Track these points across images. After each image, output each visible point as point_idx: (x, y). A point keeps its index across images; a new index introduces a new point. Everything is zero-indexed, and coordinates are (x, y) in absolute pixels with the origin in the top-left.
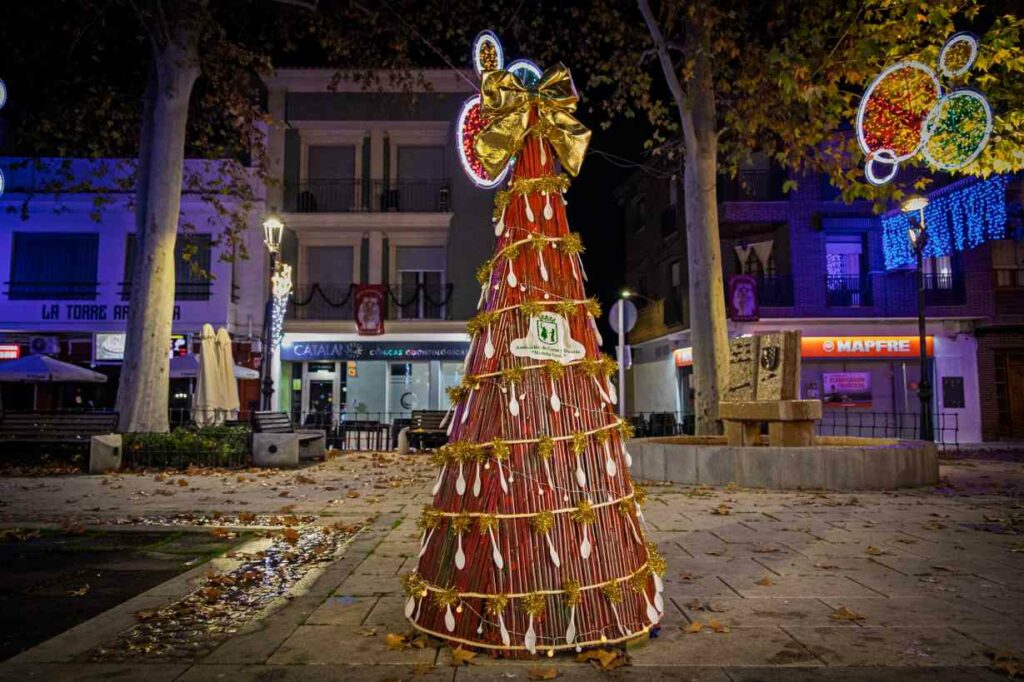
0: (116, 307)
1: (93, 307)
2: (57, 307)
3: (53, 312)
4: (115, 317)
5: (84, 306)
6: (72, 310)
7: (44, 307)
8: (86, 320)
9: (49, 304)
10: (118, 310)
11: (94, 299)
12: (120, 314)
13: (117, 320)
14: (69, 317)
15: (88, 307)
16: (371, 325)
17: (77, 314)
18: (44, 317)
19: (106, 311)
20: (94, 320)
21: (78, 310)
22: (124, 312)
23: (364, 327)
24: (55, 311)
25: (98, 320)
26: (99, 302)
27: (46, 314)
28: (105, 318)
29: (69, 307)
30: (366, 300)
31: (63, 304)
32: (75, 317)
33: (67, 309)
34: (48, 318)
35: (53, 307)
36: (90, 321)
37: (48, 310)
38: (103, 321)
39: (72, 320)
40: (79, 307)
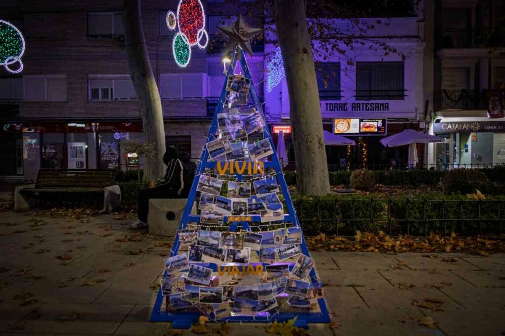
0: (353, 104)
1: (340, 104)
4: (352, 110)
5: (335, 104)
6: (329, 105)
8: (336, 112)
10: (354, 105)
11: (340, 99)
12: (355, 107)
13: (354, 111)
14: (327, 110)
15: (337, 104)
16: (496, 112)
17: (331, 109)
19: (347, 106)
20: (341, 112)
21: (331, 105)
23: (492, 113)
25: (343, 112)
26: (343, 100)
28: (347, 110)
29: (327, 104)
30: (492, 98)
31: (323, 103)
32: (330, 110)
33: (326, 105)
36: (338, 112)
38: (345, 112)
39: (329, 111)
40: (332, 104)
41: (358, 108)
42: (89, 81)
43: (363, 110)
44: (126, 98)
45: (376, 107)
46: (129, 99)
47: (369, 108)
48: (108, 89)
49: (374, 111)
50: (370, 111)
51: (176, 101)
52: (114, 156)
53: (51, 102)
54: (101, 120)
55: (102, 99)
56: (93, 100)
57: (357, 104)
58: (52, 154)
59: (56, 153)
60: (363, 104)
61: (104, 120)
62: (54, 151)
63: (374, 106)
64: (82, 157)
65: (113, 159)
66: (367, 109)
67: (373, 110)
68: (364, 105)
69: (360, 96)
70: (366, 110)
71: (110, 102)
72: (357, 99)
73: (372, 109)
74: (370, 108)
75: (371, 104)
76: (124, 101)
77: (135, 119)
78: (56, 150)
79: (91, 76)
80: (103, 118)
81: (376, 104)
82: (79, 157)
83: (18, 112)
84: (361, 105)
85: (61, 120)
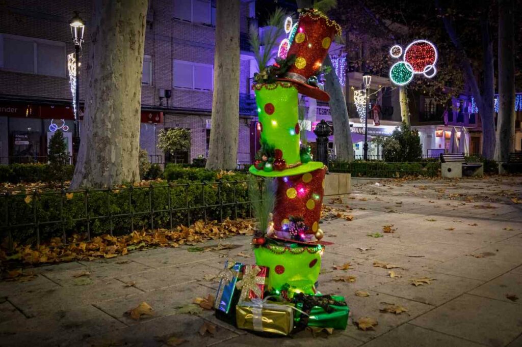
23: (376, 122)
51: (189, 91)
58: (25, 148)
68: (319, 110)
70: (320, 114)
74: (322, 112)
75: (322, 109)
81: (325, 109)
85: (61, 102)
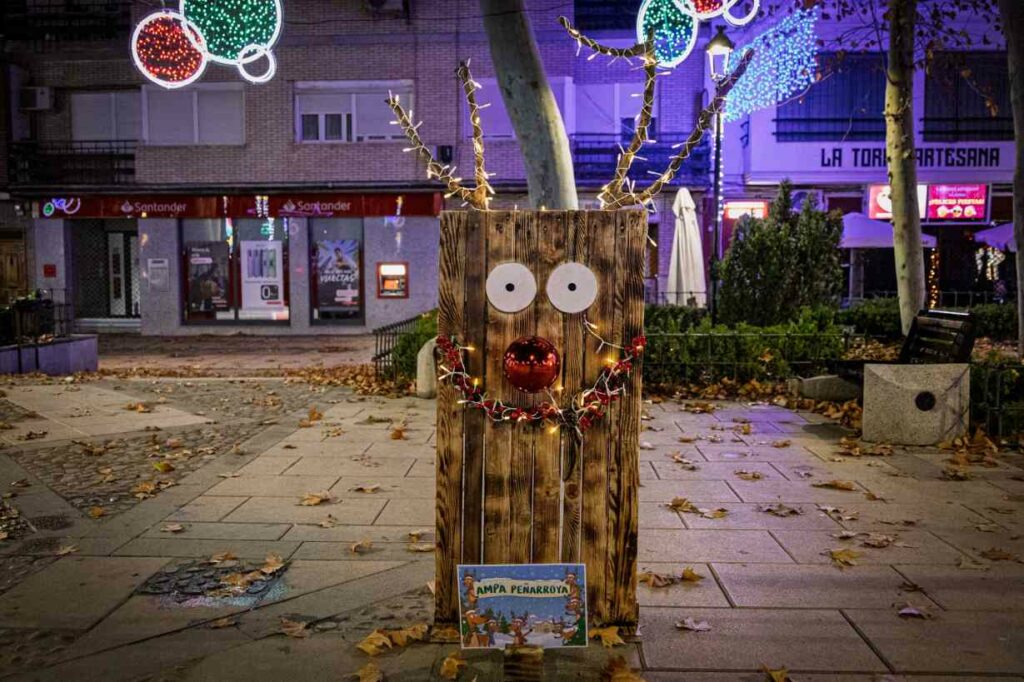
2: (840, 151)
3: (835, 158)
5: (875, 150)
6: (860, 153)
7: (823, 151)
8: (877, 168)
9: (829, 146)
14: (856, 164)
15: (879, 150)
17: (866, 161)
18: (823, 165)
21: (866, 153)
22: (927, 156)
24: (838, 157)
27: (826, 162)
29: (856, 151)
31: (847, 147)
32: (863, 165)
33: (853, 154)
34: (828, 165)
35: (835, 151)
36: (882, 169)
37: (829, 155)
39: (859, 168)
40: (869, 150)
41: (929, 160)
42: (297, 97)
43: (939, 163)
44: (383, 137)
45: (970, 158)
46: (389, 139)
47: (953, 160)
48: (339, 116)
49: (965, 168)
50: (956, 168)
51: (501, 143)
52: (349, 272)
53: (208, 147)
54: (327, 188)
55: (326, 138)
56: (305, 142)
57: (927, 150)
58: (206, 270)
59: (214, 266)
60: (940, 150)
61: (333, 188)
62: (209, 261)
63: (966, 156)
64: (275, 276)
65: (347, 278)
66: (950, 161)
67: (963, 164)
68: (943, 154)
69: (932, 133)
70: (947, 164)
71: (347, 145)
72: (925, 140)
73: (961, 162)
74: (956, 159)
75: (959, 150)
76: (381, 145)
77: (406, 187)
78: (213, 259)
79: (300, 85)
80: (330, 185)
81: (970, 150)
82: (268, 276)
83: (132, 172)
84: (936, 154)
85: (233, 189)
